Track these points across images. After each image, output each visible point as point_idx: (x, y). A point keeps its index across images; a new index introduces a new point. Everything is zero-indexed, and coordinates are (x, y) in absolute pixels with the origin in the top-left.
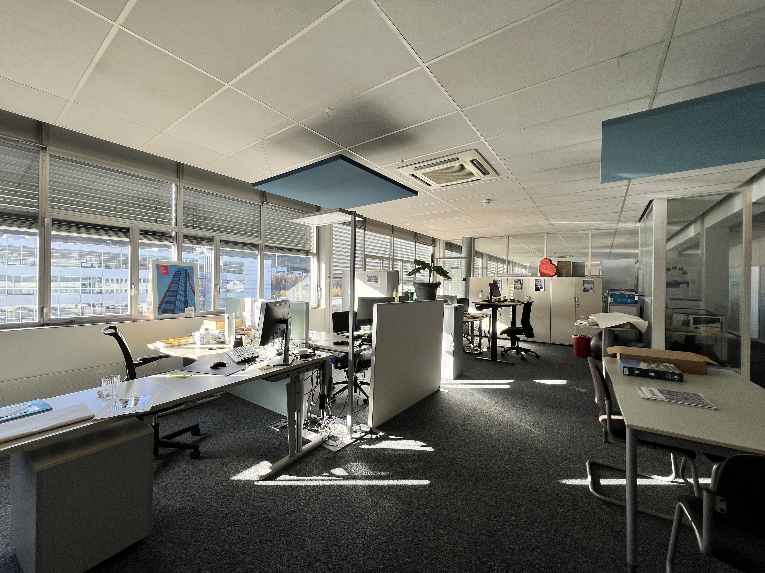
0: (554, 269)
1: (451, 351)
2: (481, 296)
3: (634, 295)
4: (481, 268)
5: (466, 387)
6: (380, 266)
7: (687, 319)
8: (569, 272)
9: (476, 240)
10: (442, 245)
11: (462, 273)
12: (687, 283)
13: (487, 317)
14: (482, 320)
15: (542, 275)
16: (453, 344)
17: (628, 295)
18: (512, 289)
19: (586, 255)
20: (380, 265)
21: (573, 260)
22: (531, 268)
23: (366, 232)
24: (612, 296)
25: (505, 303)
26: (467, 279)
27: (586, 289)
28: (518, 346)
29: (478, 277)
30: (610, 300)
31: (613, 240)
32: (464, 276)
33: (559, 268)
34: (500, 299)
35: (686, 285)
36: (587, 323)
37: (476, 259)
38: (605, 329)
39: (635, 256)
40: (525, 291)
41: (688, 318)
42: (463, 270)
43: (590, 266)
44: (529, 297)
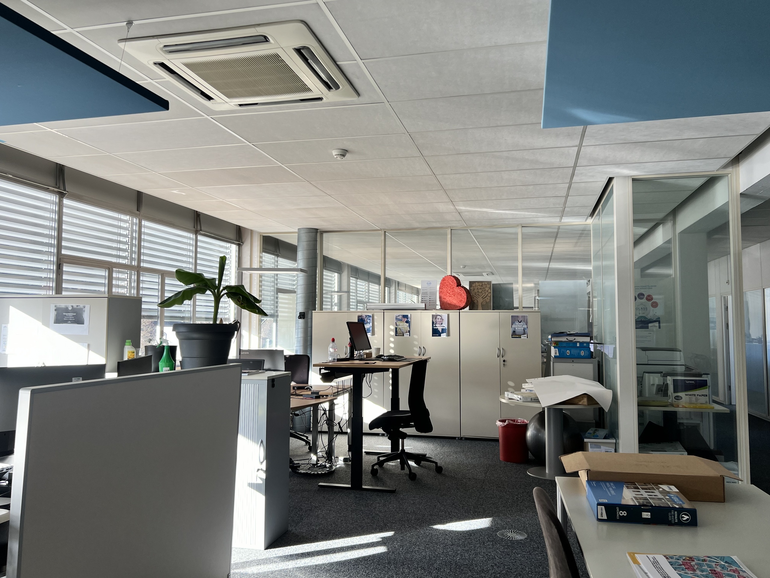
0: (463, 295)
1: (260, 482)
2: (331, 350)
3: (588, 343)
4: (338, 292)
5: (291, 564)
6: (104, 285)
7: (664, 383)
8: (488, 301)
9: (325, 235)
10: (257, 244)
11: (298, 302)
12: (658, 321)
13: (343, 393)
14: (335, 401)
15: (445, 306)
16: (264, 466)
17: (581, 343)
18: (393, 333)
19: (513, 271)
20: (102, 281)
21: (495, 280)
22: (426, 293)
23: (66, 201)
24: (557, 345)
25: (379, 363)
26: (308, 314)
27: (517, 333)
28: (403, 450)
29: (332, 309)
30: (554, 352)
31: (553, 247)
32: (301, 308)
33: (473, 293)
34: (369, 355)
35: (657, 324)
36: (519, 397)
37: (325, 273)
38: (549, 408)
39: (586, 275)
40: (416, 337)
41: (665, 380)
42: (299, 296)
43: (520, 292)
44: (423, 350)
